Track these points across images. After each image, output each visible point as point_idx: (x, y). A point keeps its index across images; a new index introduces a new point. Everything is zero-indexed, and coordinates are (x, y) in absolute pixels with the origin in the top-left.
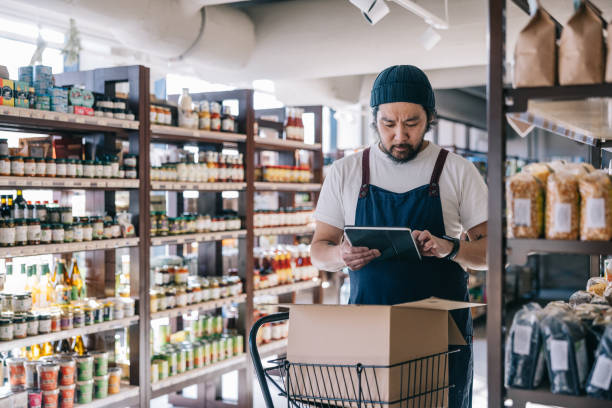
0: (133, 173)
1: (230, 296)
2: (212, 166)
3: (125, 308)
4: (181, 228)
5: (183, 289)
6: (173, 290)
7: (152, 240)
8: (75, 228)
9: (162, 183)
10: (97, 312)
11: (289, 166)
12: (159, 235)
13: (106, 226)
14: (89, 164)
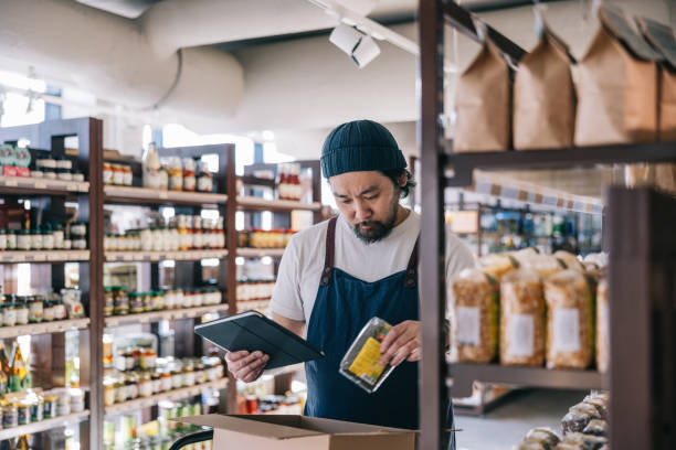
0: (82, 243)
1: (208, 381)
2: (184, 232)
3: (72, 401)
4: (144, 305)
5: (147, 376)
6: (135, 377)
7: (107, 320)
8: (5, 310)
9: (120, 254)
10: (35, 408)
11: (283, 229)
12: (116, 313)
13: (46, 306)
14: (24, 234)
